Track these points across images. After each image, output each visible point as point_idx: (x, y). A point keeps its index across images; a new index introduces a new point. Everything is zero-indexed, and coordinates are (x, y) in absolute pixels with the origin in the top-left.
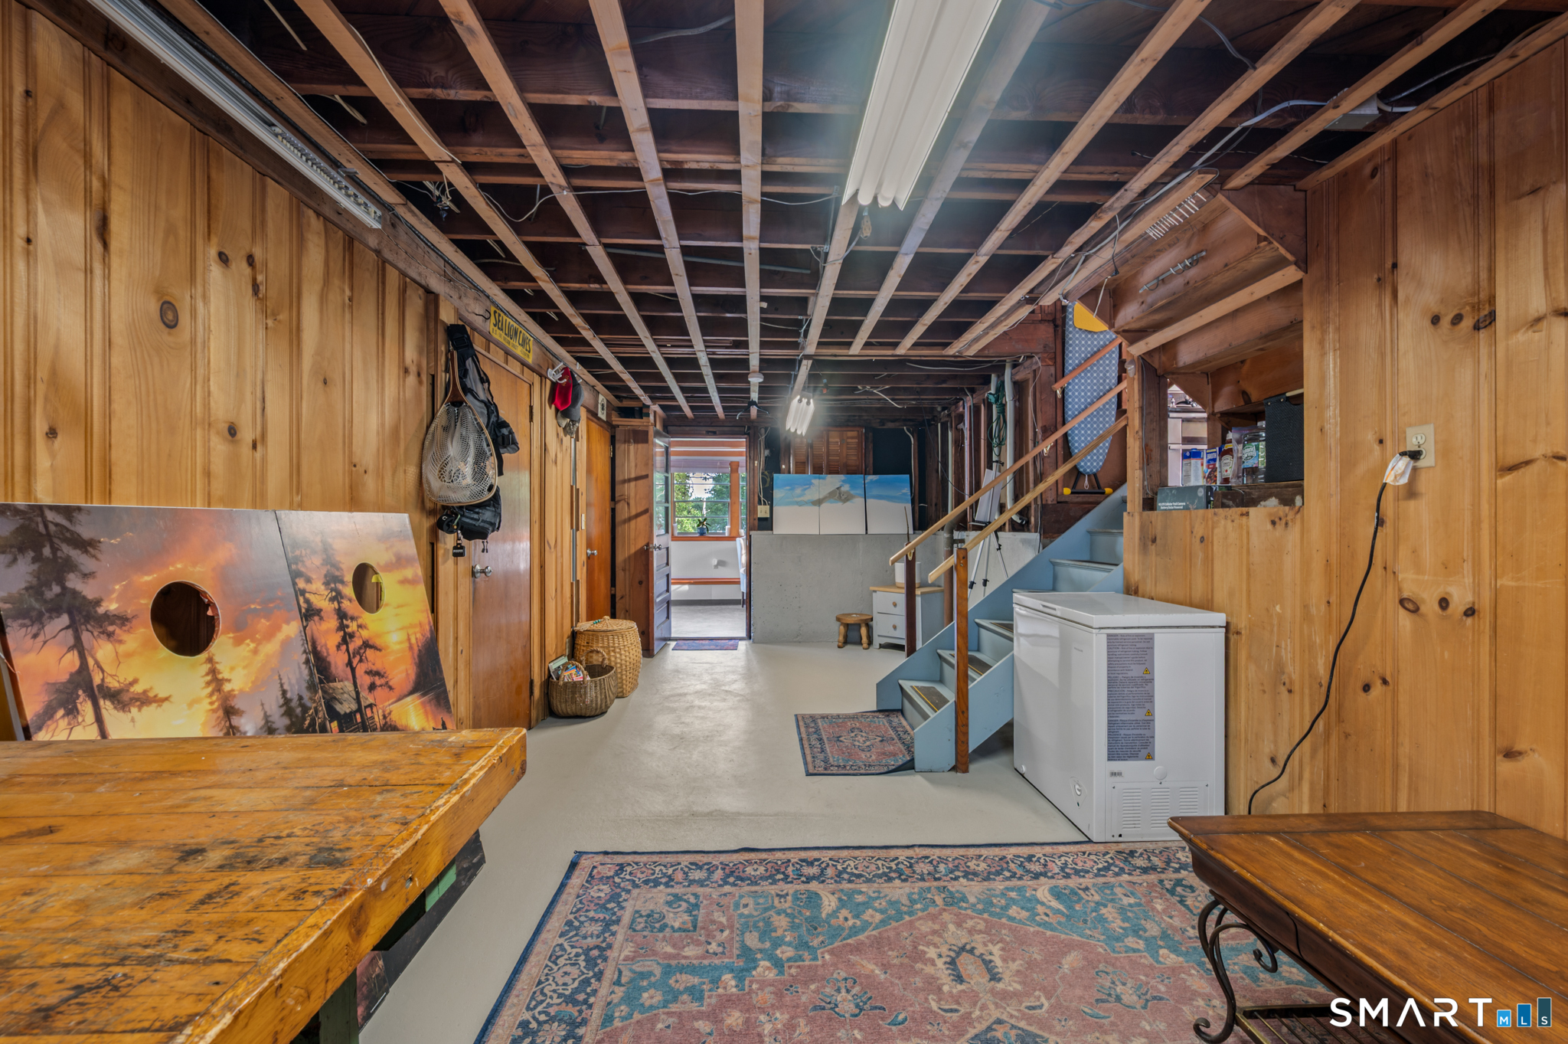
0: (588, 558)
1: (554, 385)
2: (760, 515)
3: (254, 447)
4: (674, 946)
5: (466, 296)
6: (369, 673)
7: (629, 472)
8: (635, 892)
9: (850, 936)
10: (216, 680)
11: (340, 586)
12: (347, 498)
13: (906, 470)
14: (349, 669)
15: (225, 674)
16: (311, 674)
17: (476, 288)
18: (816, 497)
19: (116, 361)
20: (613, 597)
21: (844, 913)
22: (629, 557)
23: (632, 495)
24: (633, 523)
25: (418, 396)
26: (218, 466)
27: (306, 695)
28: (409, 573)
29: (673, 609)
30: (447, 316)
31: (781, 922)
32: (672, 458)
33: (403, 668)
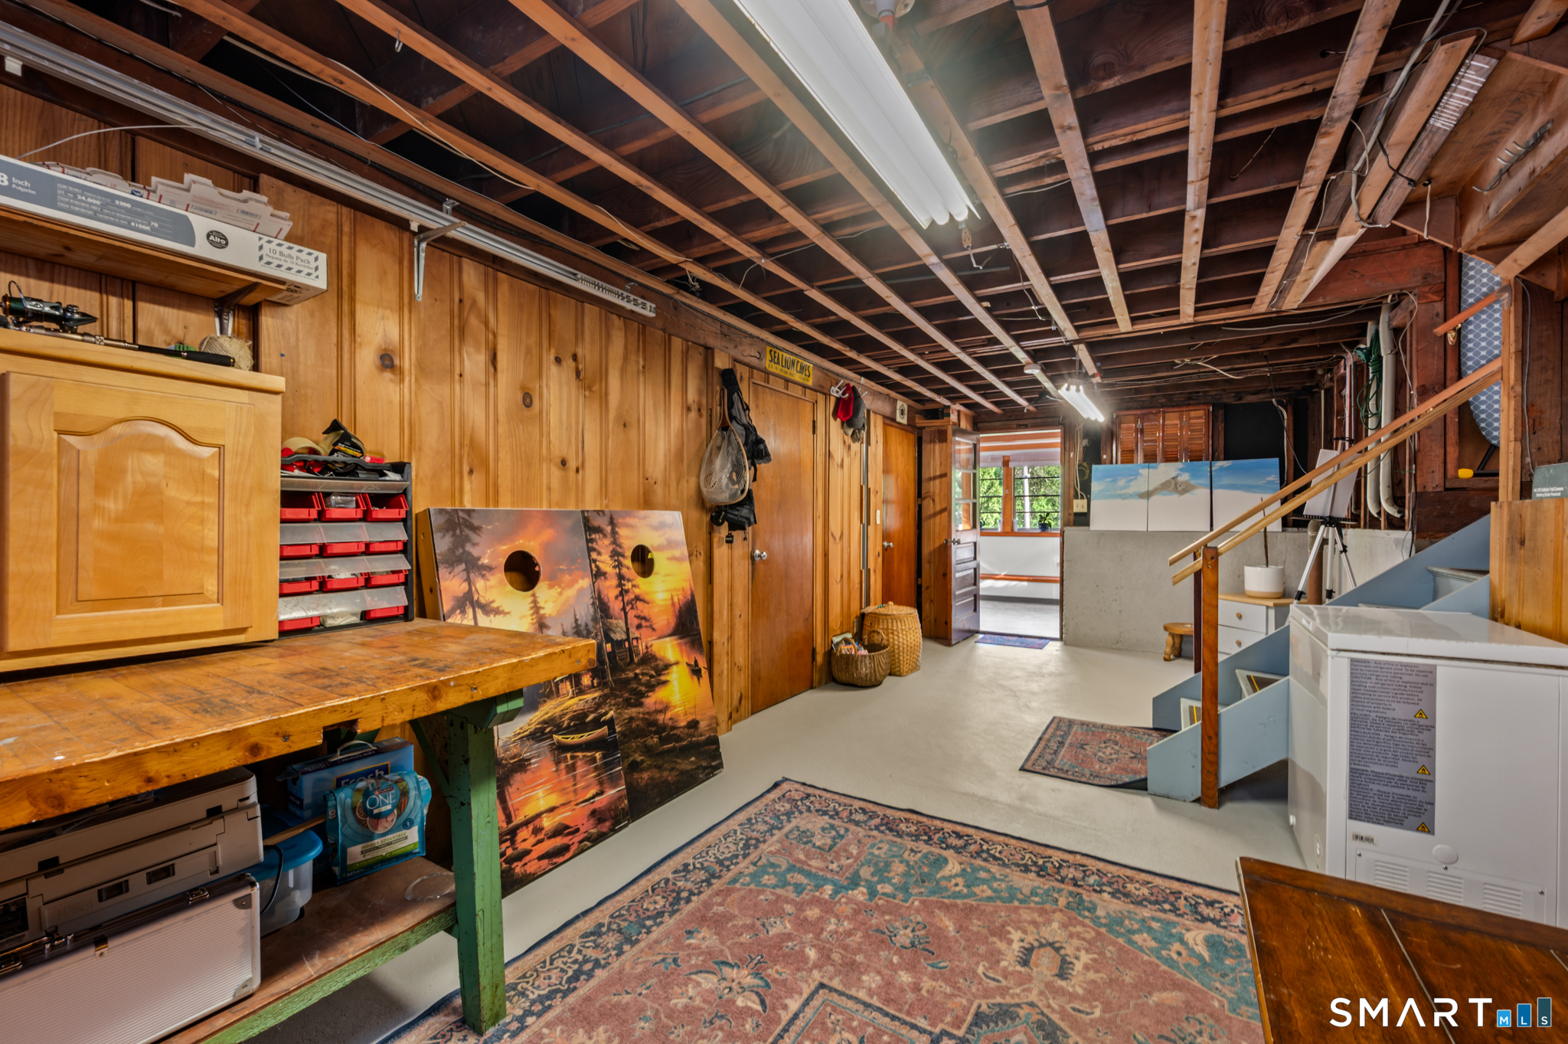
0: (885, 549)
1: (838, 400)
2: (1076, 510)
3: (577, 471)
4: (806, 856)
5: (741, 344)
6: (638, 617)
7: (935, 470)
8: (806, 814)
9: (949, 897)
10: (536, 607)
11: (621, 559)
12: (642, 500)
13: (1277, 452)
14: (622, 613)
15: (541, 604)
16: (595, 612)
17: (751, 336)
18: (1144, 489)
19: (501, 430)
20: (919, 588)
21: (960, 880)
22: (934, 550)
23: (937, 491)
24: (938, 518)
25: (698, 426)
26: (555, 483)
27: (591, 624)
28: (677, 553)
29: (982, 604)
30: (721, 362)
31: (898, 868)
32: (982, 454)
33: (665, 617)
